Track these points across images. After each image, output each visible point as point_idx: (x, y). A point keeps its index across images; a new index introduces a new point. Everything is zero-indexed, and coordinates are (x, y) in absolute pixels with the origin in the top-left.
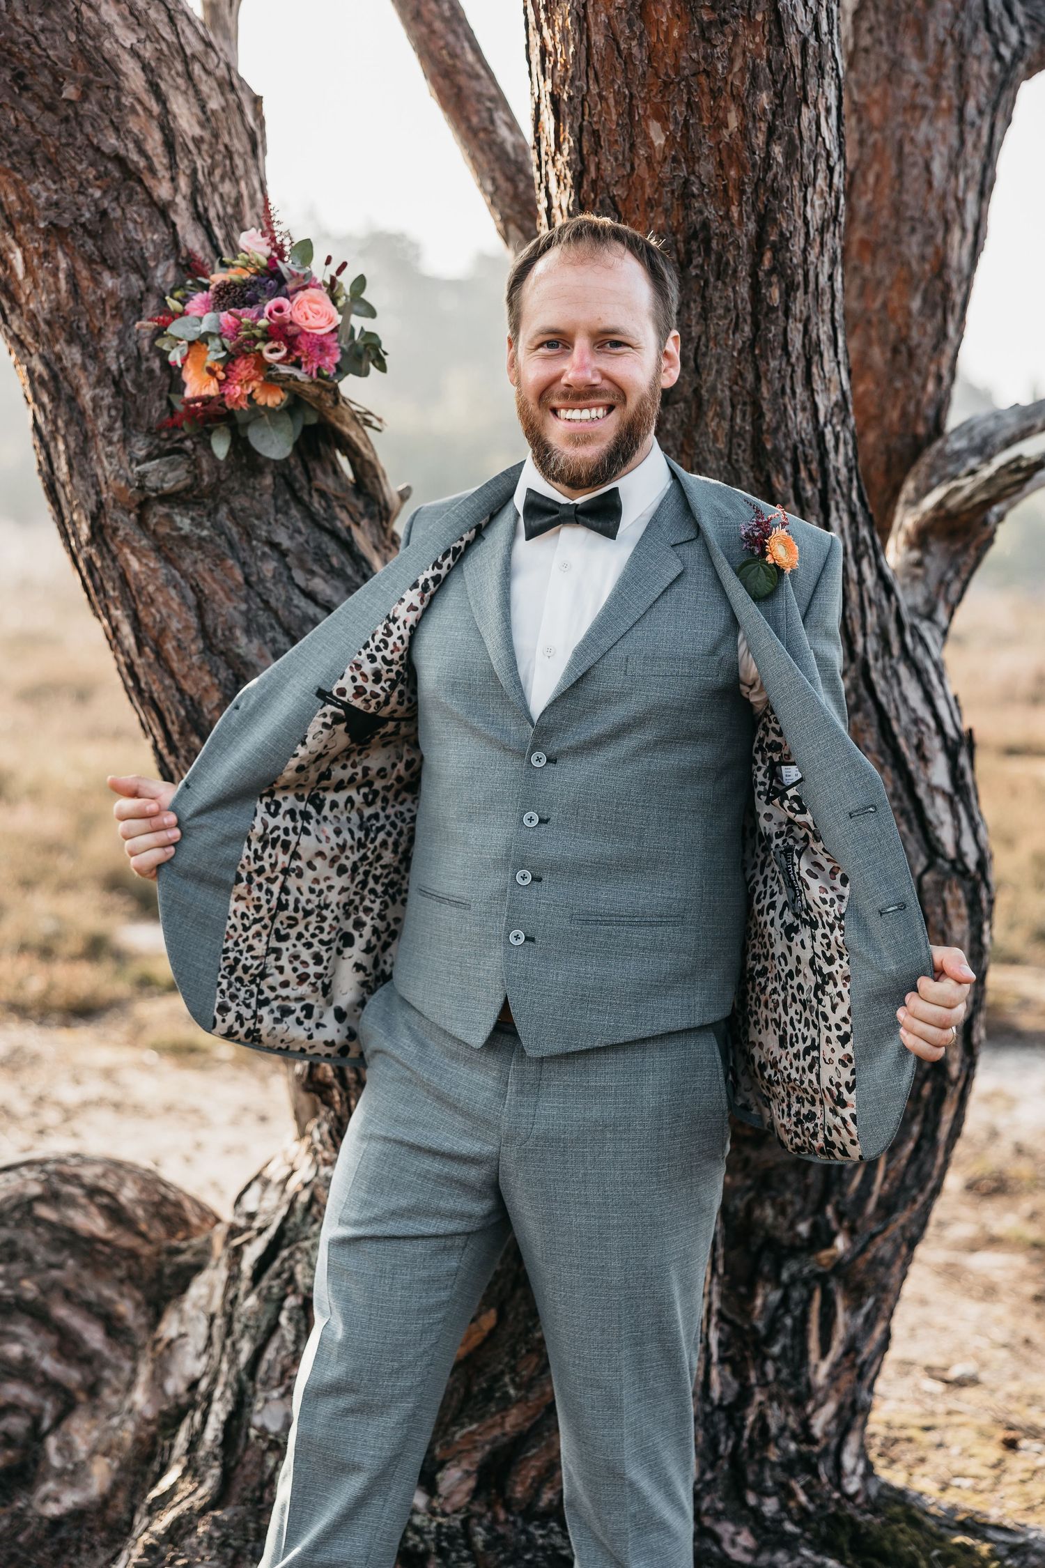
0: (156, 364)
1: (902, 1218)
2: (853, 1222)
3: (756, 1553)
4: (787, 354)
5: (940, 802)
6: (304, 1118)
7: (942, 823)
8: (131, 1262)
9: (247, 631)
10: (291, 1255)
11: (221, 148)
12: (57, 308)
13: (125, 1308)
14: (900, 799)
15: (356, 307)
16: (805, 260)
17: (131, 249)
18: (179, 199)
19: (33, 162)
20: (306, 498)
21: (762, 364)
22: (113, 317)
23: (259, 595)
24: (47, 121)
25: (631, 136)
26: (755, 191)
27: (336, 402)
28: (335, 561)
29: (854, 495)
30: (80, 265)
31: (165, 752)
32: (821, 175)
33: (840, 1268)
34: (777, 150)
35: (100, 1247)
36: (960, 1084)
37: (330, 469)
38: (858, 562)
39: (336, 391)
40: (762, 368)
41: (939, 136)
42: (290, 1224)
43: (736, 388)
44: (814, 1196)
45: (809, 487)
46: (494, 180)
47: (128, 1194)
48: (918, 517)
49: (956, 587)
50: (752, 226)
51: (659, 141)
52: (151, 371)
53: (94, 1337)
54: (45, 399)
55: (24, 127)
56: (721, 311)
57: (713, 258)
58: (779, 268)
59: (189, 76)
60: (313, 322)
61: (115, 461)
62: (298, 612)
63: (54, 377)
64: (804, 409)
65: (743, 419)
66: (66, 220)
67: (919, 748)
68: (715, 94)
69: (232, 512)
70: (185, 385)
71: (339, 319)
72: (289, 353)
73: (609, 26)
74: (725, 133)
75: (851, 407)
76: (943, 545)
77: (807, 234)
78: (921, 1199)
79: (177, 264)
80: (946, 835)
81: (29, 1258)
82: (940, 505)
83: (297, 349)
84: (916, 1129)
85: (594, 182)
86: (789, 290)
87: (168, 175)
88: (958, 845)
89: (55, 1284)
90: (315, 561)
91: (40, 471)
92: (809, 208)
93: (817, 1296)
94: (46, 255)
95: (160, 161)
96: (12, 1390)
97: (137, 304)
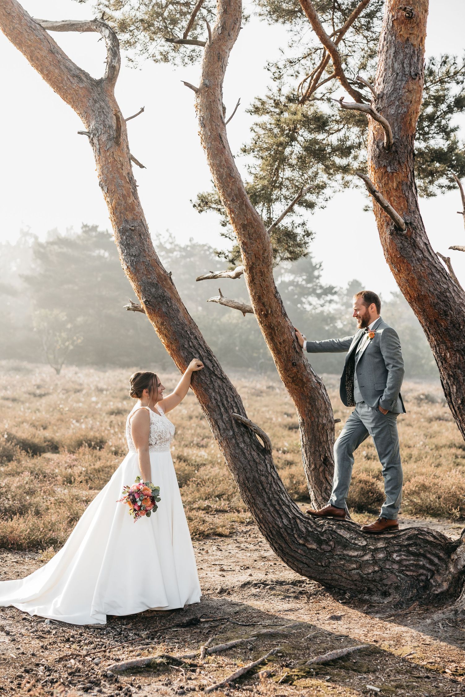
8: (440, 546)
12: (456, 363)
13: (441, 555)
19: (455, 339)
24: (457, 332)
35: (433, 543)
47: (434, 533)
53: (436, 560)
55: (454, 333)
63: (454, 375)
66: (459, 349)
81: (420, 545)
89: (426, 550)
94: (455, 354)
96: (421, 571)
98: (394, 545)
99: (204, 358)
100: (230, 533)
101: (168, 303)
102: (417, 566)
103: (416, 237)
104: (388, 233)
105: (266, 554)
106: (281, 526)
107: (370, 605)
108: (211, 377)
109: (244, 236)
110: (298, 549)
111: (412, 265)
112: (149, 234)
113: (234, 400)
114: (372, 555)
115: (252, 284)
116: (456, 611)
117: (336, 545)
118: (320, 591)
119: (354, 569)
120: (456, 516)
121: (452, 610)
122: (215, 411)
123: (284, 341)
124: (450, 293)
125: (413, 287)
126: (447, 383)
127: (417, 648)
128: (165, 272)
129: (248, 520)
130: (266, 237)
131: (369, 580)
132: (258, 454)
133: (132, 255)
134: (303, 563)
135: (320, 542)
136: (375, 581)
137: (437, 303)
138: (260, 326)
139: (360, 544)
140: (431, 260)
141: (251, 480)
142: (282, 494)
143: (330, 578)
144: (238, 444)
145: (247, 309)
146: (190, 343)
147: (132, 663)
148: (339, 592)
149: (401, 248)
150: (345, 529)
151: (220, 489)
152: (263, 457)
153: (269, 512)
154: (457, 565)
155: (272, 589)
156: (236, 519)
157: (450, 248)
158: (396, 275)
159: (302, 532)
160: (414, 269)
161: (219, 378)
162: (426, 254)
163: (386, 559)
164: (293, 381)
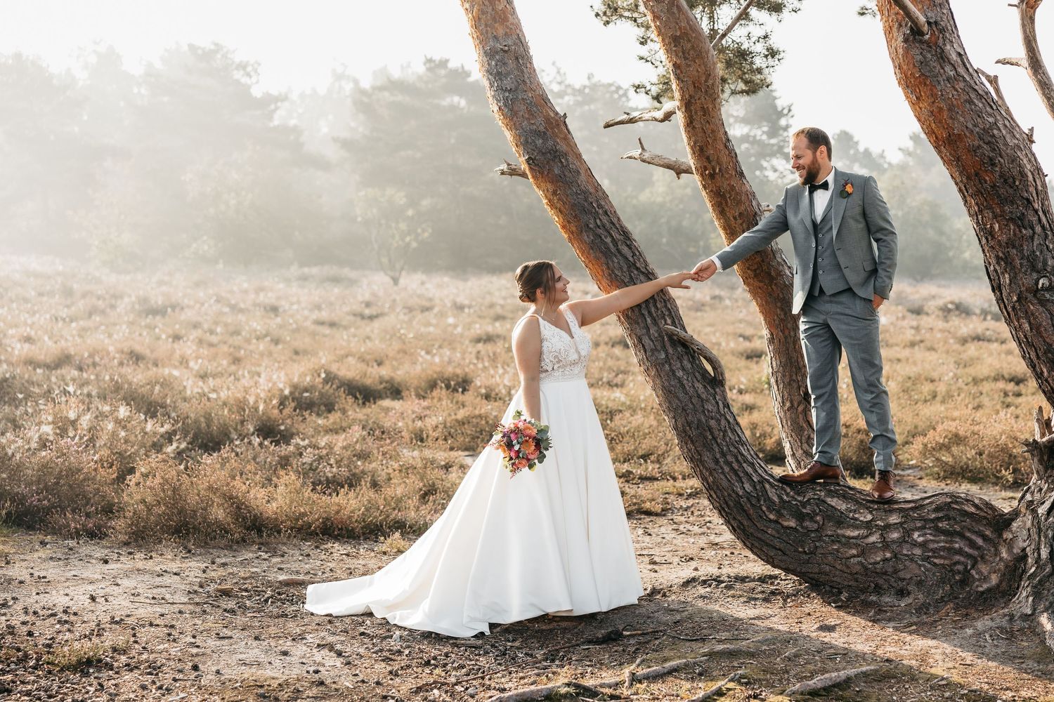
8: (985, 520)
12: (1009, 239)
13: (988, 533)
17: (1029, 222)
18: (1040, 208)
19: (1007, 201)
22: (1025, 241)
24: (1011, 191)
30: (1016, 228)
35: (974, 516)
47: (977, 501)
53: (980, 542)
55: (1005, 193)
61: (1028, 280)
63: (1006, 257)
66: (1014, 216)
79: (1041, 226)
81: (955, 519)
87: (1037, 202)
89: (965, 527)
94: (1006, 225)
95: (1036, 198)
96: (957, 558)
97: (1032, 238)
98: (914, 519)
99: (619, 243)
100: (663, 510)
101: (563, 160)
102: (949, 550)
103: (945, 45)
104: (901, 39)
105: (717, 540)
106: (741, 494)
107: (880, 610)
108: (631, 272)
109: (677, 55)
110: (768, 528)
111: (939, 88)
112: (531, 57)
113: (666, 306)
114: (882, 535)
115: (690, 129)
116: (1012, 617)
117: (826, 521)
118: (801, 590)
119: (854, 556)
120: (1008, 481)
121: (1005, 615)
122: (638, 323)
123: (740, 213)
124: (1000, 130)
125: (940, 122)
126: (995, 270)
127: (953, 670)
128: (557, 114)
129: (689, 491)
130: (710, 55)
131: (876, 573)
132: (705, 387)
133: (506, 90)
134: (776, 549)
135: (801, 517)
136: (885, 573)
137: (979, 147)
138: (704, 193)
139: (862, 519)
140: (968, 79)
141: (694, 426)
142: (742, 445)
143: (817, 570)
144: (673, 372)
145: (682, 167)
146: (598, 221)
147: (524, 693)
148: (831, 592)
149: (922, 63)
150: (838, 498)
151: (646, 445)
152: (712, 391)
153: (723, 473)
154: (1013, 548)
155: (729, 587)
156: (671, 490)
157: (997, 62)
158: (913, 104)
159: (774, 502)
160: (942, 95)
161: (643, 273)
162: (961, 70)
164: (756, 276)
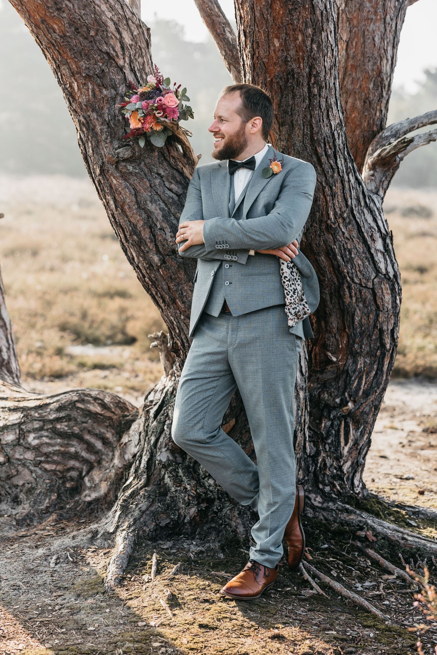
0: (120, 118)
1: (372, 398)
2: (355, 398)
3: (322, 503)
4: (321, 109)
5: (380, 255)
6: (167, 370)
7: (380, 262)
8: (110, 421)
9: (151, 202)
10: (167, 408)
11: (138, 47)
12: (88, 101)
13: (109, 435)
14: (366, 254)
15: (184, 98)
16: (325, 79)
17: (111, 81)
18: (126, 65)
19: (81, 55)
20: (168, 159)
21: (312, 112)
22: (106, 103)
23: (154, 190)
24: (85, 43)
25: (269, 43)
26: (308, 59)
27: (178, 128)
28: (178, 179)
29: (346, 153)
30: (96, 87)
31: (124, 242)
32: (329, 52)
33: (350, 414)
34: (315, 46)
35: (99, 416)
36: (390, 352)
37: (175, 150)
38: (348, 175)
39: (177, 125)
40: (312, 114)
41: (377, 28)
42: (166, 399)
43: (304, 120)
44: (341, 390)
45: (329, 151)
46: (225, 51)
48: (372, 159)
49: (386, 183)
50: (307, 70)
51: (277, 45)
52: (119, 120)
53: (99, 445)
54: (84, 130)
55: (78, 45)
56: (298, 96)
57: (295, 80)
58: (316, 82)
59: (128, 25)
60: (171, 104)
61: (108, 149)
62: (167, 195)
63: (88, 123)
64: (327, 126)
65: (307, 130)
66: (91, 73)
67: (371, 236)
68: (294, 30)
69: (145, 164)
70: (130, 124)
71: (178, 102)
72: (164, 114)
73: (261, 10)
74: (298, 42)
75: (343, 125)
76: (381, 169)
77: (326, 71)
78: (378, 391)
79: (126, 86)
80: (382, 266)
81: (76, 420)
82: (379, 155)
83: (166, 112)
84: (375, 367)
85: (257, 57)
86: (320, 89)
87: (122, 58)
88: (386, 269)
89: (85, 428)
90: (172, 179)
91: (82, 152)
92: (326, 63)
93: (343, 423)
94: (85, 84)
95: (120, 53)
96: (72, 463)
97: (114, 99)
98: (34, 420)
102: (66, 455)
116: (95, 534)
154: (125, 453)
163: (17, 443)
